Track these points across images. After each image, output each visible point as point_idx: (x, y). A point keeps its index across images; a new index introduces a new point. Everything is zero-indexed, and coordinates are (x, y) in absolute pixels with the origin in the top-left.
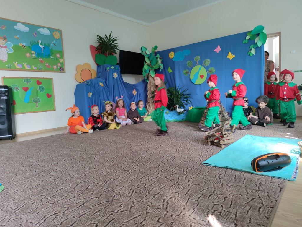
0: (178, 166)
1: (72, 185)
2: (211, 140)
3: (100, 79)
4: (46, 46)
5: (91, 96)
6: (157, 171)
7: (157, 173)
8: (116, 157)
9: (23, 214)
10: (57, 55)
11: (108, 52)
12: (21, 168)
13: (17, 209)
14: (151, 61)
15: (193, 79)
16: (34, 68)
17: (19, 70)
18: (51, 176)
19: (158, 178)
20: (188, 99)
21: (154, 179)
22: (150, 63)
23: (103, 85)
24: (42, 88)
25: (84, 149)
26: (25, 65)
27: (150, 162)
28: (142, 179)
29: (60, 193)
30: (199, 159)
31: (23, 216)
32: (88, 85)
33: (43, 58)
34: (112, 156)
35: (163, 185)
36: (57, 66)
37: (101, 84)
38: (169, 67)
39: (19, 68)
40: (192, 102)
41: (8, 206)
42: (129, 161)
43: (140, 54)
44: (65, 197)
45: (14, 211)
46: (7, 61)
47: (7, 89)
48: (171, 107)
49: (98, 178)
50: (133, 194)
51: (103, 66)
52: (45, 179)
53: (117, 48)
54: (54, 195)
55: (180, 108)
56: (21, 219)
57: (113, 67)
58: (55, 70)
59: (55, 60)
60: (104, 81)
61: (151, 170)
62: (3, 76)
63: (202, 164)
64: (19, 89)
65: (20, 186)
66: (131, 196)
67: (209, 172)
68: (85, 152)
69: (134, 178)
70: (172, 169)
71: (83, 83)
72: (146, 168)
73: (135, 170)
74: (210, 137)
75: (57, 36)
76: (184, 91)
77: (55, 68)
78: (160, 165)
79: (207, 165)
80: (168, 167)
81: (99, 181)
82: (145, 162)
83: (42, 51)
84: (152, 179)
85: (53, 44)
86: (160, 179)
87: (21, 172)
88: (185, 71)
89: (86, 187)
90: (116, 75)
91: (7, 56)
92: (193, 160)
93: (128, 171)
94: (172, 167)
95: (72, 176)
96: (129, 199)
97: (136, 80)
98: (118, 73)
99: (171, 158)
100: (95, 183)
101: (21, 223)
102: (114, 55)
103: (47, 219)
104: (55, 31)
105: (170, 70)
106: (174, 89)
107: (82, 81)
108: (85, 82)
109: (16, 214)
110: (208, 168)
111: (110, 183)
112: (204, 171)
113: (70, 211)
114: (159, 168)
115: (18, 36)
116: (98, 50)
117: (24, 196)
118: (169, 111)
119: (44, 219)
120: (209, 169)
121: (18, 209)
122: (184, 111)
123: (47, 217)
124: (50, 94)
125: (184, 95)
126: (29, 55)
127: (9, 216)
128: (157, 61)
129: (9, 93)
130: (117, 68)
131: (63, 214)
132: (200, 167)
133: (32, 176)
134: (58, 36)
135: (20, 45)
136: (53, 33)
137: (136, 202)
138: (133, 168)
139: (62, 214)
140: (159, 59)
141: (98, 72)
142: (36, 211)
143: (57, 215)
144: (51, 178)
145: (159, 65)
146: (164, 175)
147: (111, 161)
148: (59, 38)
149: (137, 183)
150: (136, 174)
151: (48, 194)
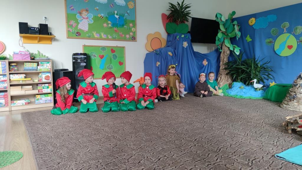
0: (243, 154)
1: (127, 156)
2: (292, 127)
3: (170, 48)
4: (121, 16)
5: (159, 65)
6: (216, 156)
7: (216, 158)
8: (174, 133)
10: (130, 25)
11: (179, 20)
12: (89, 131)
14: (226, 29)
15: (277, 50)
16: (109, 38)
17: (97, 39)
18: (111, 143)
19: (216, 164)
20: (270, 73)
21: (210, 164)
22: (225, 31)
23: (171, 54)
24: (115, 56)
25: (146, 119)
26: (102, 34)
27: (211, 143)
28: (197, 162)
29: (115, 162)
30: (272, 149)
32: (157, 54)
33: (117, 28)
34: (171, 131)
36: (130, 35)
37: (170, 53)
38: (248, 36)
39: (97, 37)
40: (275, 77)
41: (70, 166)
42: (187, 139)
43: (215, 21)
44: (118, 167)
46: (87, 30)
47: (86, 57)
48: (247, 81)
49: (152, 153)
51: (173, 35)
52: (105, 145)
53: (190, 15)
54: (109, 163)
55: (258, 82)
57: (183, 36)
58: (127, 39)
59: (127, 29)
60: (173, 50)
61: (209, 154)
62: (84, 45)
63: (275, 157)
64: (96, 57)
65: (83, 149)
67: (282, 169)
68: (145, 122)
69: (189, 159)
70: (234, 157)
71: (152, 52)
72: (205, 150)
73: (192, 150)
74: (292, 124)
76: (265, 63)
77: (127, 37)
78: (221, 149)
79: (282, 159)
80: (230, 153)
81: (153, 157)
82: (204, 143)
83: (118, 21)
84: (208, 165)
85: (127, 14)
86: (218, 166)
87: (87, 134)
88: (268, 40)
89: (139, 161)
90: (185, 44)
91: (88, 26)
92: (264, 150)
93: (184, 151)
94: (235, 154)
95: (129, 146)
97: (208, 49)
98: (188, 41)
99: (236, 143)
100: (148, 157)
102: (186, 23)
104: (130, 1)
105: (249, 39)
106: (252, 61)
107: (152, 50)
108: (155, 51)
110: (281, 163)
111: (163, 160)
112: (276, 166)
114: (219, 153)
116: (170, 18)
117: (84, 159)
118: (245, 86)
120: (283, 165)
122: (263, 87)
124: (121, 62)
125: (265, 68)
126: (106, 25)
128: (234, 29)
129: (87, 61)
130: (187, 37)
132: (271, 160)
133: (95, 140)
134: (132, 6)
135: (99, 16)
136: (128, 3)
138: (190, 148)
140: (236, 27)
141: (168, 41)
144: (110, 144)
145: (236, 33)
146: (223, 162)
147: (169, 136)
148: (133, 8)
149: (191, 166)
150: (192, 156)
151: (104, 161)
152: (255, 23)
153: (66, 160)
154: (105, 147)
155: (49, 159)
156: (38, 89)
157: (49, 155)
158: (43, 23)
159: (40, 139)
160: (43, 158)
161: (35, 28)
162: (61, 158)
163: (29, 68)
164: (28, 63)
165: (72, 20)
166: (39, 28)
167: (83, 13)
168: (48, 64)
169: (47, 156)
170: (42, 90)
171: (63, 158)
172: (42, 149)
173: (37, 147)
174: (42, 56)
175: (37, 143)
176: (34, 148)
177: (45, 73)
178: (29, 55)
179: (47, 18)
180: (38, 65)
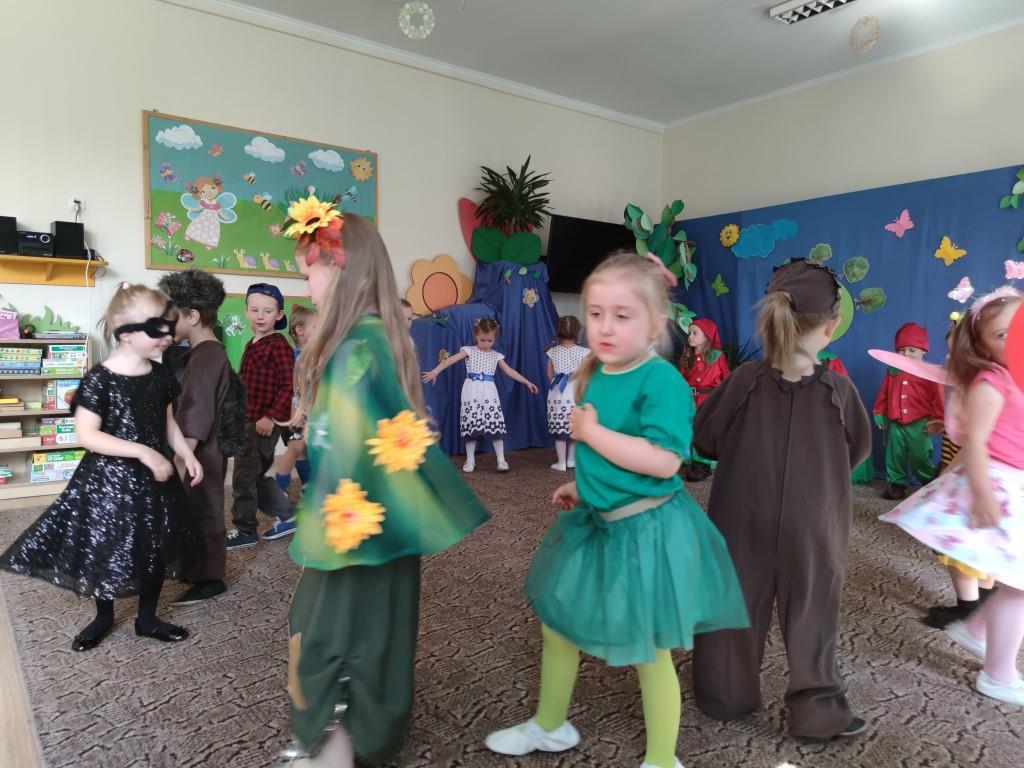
3: (483, 307)
8: (471, 581)
9: (161, 722)
11: (514, 220)
13: (152, 707)
16: (289, 269)
18: (269, 617)
26: (265, 259)
28: (522, 673)
31: (159, 732)
32: (440, 324)
34: (461, 576)
35: (581, 706)
38: (719, 277)
41: (133, 692)
42: (507, 600)
43: (621, 228)
45: (144, 710)
46: (216, 245)
50: (475, 722)
51: (493, 266)
52: (251, 624)
53: (544, 208)
54: (257, 680)
56: (152, 738)
57: (523, 271)
64: (241, 329)
66: (467, 726)
69: (501, 664)
71: (427, 316)
73: (514, 635)
75: (361, 172)
85: (348, 197)
90: (531, 297)
91: (218, 231)
93: (491, 639)
96: (457, 736)
98: (539, 291)
101: (147, 752)
103: (213, 755)
104: (358, 158)
107: (424, 311)
108: (434, 316)
109: (145, 719)
113: (280, 742)
115: (253, 175)
116: (483, 215)
117: (179, 669)
119: (207, 752)
121: (155, 708)
123: (216, 746)
126: (278, 229)
127: (126, 722)
128: (677, 255)
130: (537, 275)
131: (260, 748)
134: (366, 174)
135: (255, 200)
136: (352, 163)
137: (475, 751)
138: (511, 629)
139: (258, 745)
140: (682, 249)
141: (477, 285)
142: (196, 723)
143: (244, 745)
144: (268, 621)
145: (683, 268)
146: (598, 670)
147: (455, 591)
148: (367, 178)
149: (502, 685)
150: (509, 652)
151: (242, 676)
152: (738, 240)
153: (124, 675)
154: (251, 630)
155: (66, 670)
156: (42, 433)
157: (67, 656)
158: (70, 218)
159: (38, 605)
160: (49, 669)
161: (39, 234)
162: (105, 666)
163: (14, 366)
164: (10, 349)
165: (166, 212)
166: (54, 234)
167: (204, 189)
168: (79, 354)
169: (62, 661)
170: (54, 436)
171: (112, 668)
172: (45, 636)
173: (31, 631)
174: (61, 324)
175: (29, 619)
176: (18, 634)
177: (66, 382)
178: (15, 324)
179: (83, 202)
180: (45, 355)
